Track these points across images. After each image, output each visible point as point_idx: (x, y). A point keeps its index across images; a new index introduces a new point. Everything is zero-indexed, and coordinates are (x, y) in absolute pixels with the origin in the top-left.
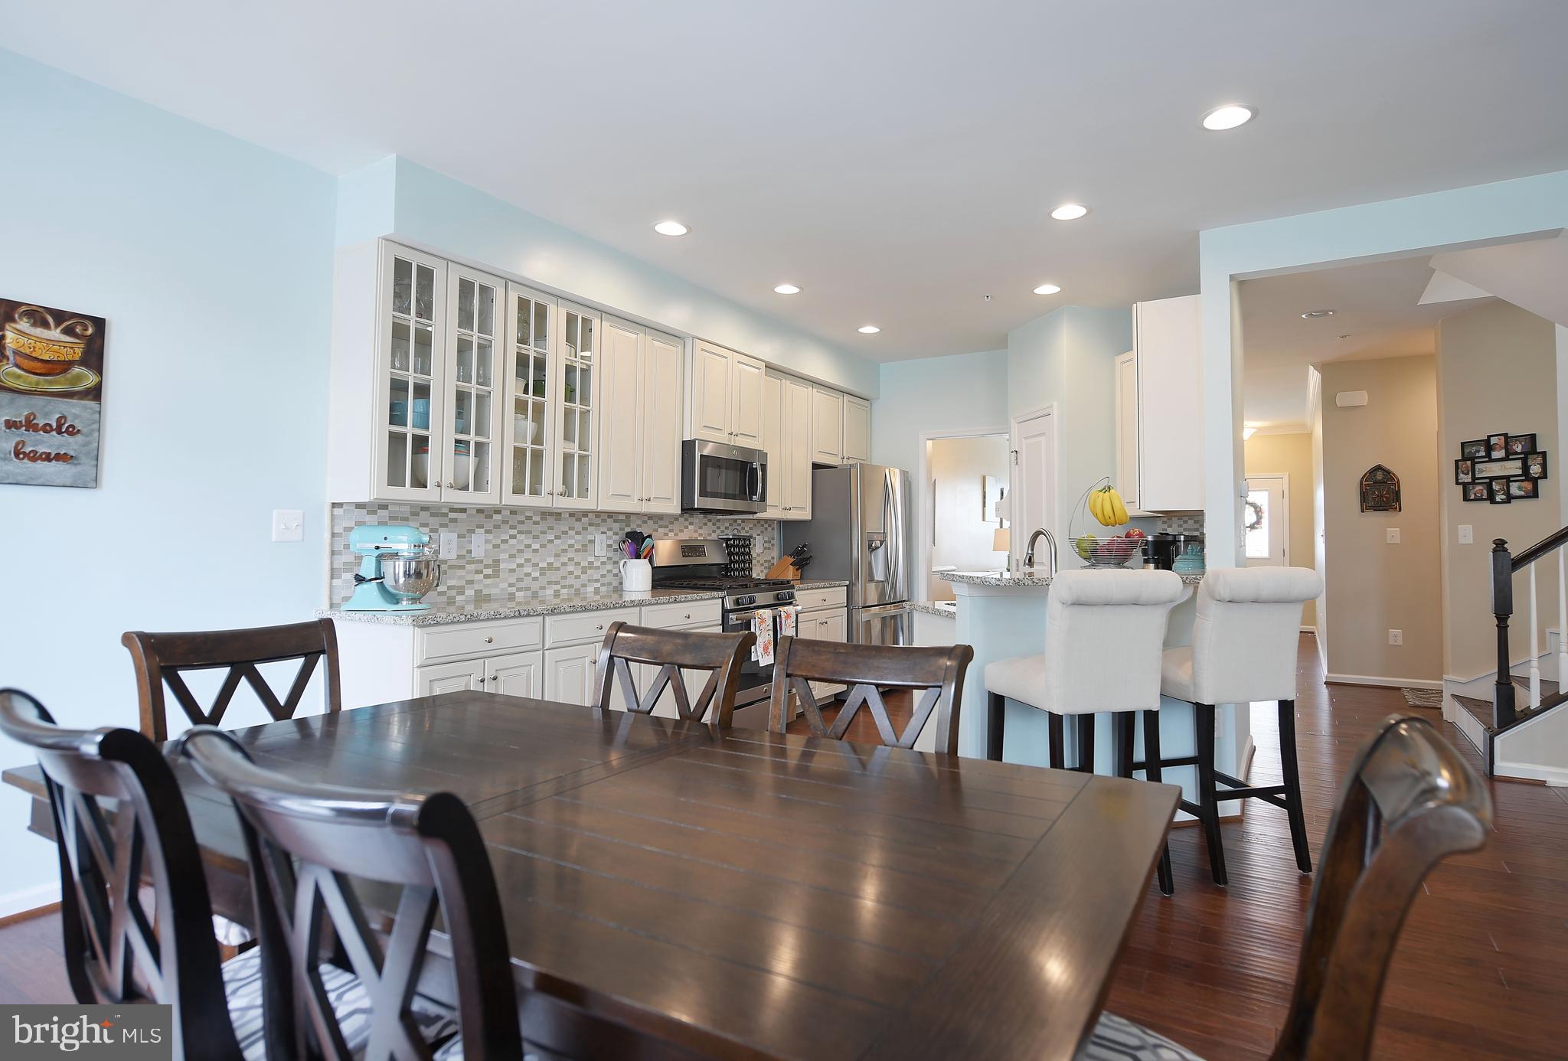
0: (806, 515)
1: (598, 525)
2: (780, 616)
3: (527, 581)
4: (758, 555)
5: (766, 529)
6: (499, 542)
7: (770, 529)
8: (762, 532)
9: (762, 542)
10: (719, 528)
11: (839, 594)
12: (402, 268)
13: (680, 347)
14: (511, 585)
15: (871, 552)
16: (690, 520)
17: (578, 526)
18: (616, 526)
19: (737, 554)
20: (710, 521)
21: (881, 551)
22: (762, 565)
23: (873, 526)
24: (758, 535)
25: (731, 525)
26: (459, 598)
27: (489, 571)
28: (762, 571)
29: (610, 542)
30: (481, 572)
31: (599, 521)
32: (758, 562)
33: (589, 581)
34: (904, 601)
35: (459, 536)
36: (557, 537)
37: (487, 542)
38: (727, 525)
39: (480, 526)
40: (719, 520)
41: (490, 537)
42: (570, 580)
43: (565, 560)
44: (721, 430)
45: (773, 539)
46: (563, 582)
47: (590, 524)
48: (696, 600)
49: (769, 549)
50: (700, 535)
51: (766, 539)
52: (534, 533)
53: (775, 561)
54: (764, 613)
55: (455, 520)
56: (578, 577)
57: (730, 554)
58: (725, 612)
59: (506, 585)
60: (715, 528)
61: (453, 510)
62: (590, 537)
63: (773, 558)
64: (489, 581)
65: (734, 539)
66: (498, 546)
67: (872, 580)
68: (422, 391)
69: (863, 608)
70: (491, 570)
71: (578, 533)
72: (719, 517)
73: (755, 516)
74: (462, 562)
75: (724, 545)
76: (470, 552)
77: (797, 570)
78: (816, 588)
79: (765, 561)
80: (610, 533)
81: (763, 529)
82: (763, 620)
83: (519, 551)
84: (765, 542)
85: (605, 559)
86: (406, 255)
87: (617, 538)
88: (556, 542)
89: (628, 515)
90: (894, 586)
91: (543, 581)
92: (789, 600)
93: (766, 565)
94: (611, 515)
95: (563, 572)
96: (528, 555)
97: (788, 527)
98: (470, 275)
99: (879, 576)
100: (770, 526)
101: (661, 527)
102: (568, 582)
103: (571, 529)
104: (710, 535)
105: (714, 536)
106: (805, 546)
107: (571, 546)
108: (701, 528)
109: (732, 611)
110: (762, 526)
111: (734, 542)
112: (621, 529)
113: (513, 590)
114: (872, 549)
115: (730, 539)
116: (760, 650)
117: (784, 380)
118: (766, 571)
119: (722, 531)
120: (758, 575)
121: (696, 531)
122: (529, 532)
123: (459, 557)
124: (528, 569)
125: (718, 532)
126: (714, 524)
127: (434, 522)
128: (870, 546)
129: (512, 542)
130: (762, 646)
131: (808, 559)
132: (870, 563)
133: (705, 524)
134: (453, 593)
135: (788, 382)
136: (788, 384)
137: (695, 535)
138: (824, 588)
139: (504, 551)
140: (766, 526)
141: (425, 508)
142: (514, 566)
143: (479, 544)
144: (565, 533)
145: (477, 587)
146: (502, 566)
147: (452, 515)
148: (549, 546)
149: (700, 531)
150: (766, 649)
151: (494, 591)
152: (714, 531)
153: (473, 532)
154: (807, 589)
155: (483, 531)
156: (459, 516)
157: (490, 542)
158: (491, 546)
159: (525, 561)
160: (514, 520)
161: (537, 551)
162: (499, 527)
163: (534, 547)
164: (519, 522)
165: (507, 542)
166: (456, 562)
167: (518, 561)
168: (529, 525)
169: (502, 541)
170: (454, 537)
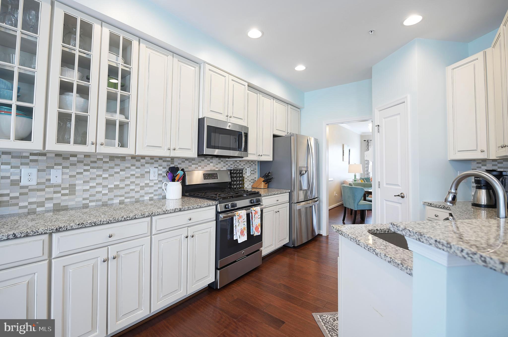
0: (270, 158)
1: (153, 163)
2: (252, 213)
3: (98, 196)
4: (248, 177)
5: (252, 165)
6: (74, 173)
7: (254, 165)
8: (250, 166)
9: (250, 171)
10: (227, 164)
11: (286, 197)
13: (197, 68)
14: (84, 199)
15: (301, 176)
16: (211, 161)
17: (138, 164)
18: (165, 164)
19: (235, 177)
20: (222, 161)
21: (305, 176)
22: (250, 181)
23: (302, 163)
24: (248, 168)
25: (234, 163)
26: (39, 209)
27: (67, 191)
28: (250, 184)
29: (160, 172)
30: (59, 192)
31: (153, 161)
32: (248, 180)
33: (146, 193)
34: (316, 198)
35: (39, 171)
36: (121, 170)
37: (63, 174)
38: (232, 163)
39: (60, 164)
40: (227, 161)
41: (67, 171)
42: (132, 194)
43: (129, 183)
44: (222, 114)
45: (256, 169)
46: (127, 195)
47: (146, 163)
48: (197, 208)
49: (254, 174)
50: (217, 168)
51: (252, 169)
52: (104, 168)
53: (256, 179)
54: (241, 213)
55: (36, 161)
56: (138, 192)
57: (231, 177)
58: (218, 213)
59: (81, 199)
60: (225, 164)
61: (32, 154)
62: (146, 170)
63: (255, 178)
64: (66, 197)
65: (234, 170)
66: (74, 176)
67: (301, 189)
69: (297, 203)
70: (68, 190)
71: (137, 168)
72: (227, 159)
73: (244, 159)
74: (42, 187)
75: (229, 173)
76: (50, 180)
77: (266, 184)
78: (273, 195)
79: (252, 179)
80: (161, 168)
81: (250, 165)
82: (240, 217)
83: (91, 179)
84: (252, 171)
85: (157, 181)
87: (165, 170)
88: (121, 173)
89: (173, 159)
90: (312, 192)
91: (111, 195)
92: (258, 203)
93: (252, 181)
94: (161, 158)
95: (127, 189)
96: (99, 180)
97: (262, 164)
99: (305, 187)
100: (254, 163)
101: (193, 164)
102: (130, 195)
103: (133, 165)
104: (222, 168)
105: (225, 169)
106: (269, 173)
107: (134, 175)
108: (217, 164)
109: (222, 212)
110: (250, 163)
111: (234, 172)
112: (167, 166)
113: (87, 201)
114: (301, 174)
115: (232, 170)
116: (239, 234)
117: (259, 94)
118: (252, 184)
119: (229, 166)
120: (248, 186)
121: (214, 166)
122: (98, 168)
123: (38, 184)
124: (99, 189)
125: (227, 166)
126: (224, 163)
127: (16, 161)
128: (300, 173)
129: (85, 173)
130: (240, 231)
131: (271, 179)
132: (300, 181)
133: (220, 163)
134: (34, 206)
135: (261, 96)
136: (262, 98)
137: (214, 168)
138: (277, 194)
139: (80, 179)
140: (252, 163)
142: (88, 188)
143: (57, 175)
144: (129, 168)
145: (55, 201)
146: (77, 188)
147: (32, 157)
148: (115, 175)
149: (216, 166)
150: (242, 233)
151: (71, 204)
152: (224, 166)
153: (53, 168)
154: (269, 196)
155: (60, 167)
156: (40, 158)
157: (67, 174)
158: (68, 176)
159: (97, 184)
160: (88, 160)
161: (106, 178)
162: (75, 165)
163: (104, 176)
164: (92, 162)
165: (81, 173)
166: (36, 187)
167: (91, 184)
168: (100, 163)
169: (78, 173)
170: (34, 171)
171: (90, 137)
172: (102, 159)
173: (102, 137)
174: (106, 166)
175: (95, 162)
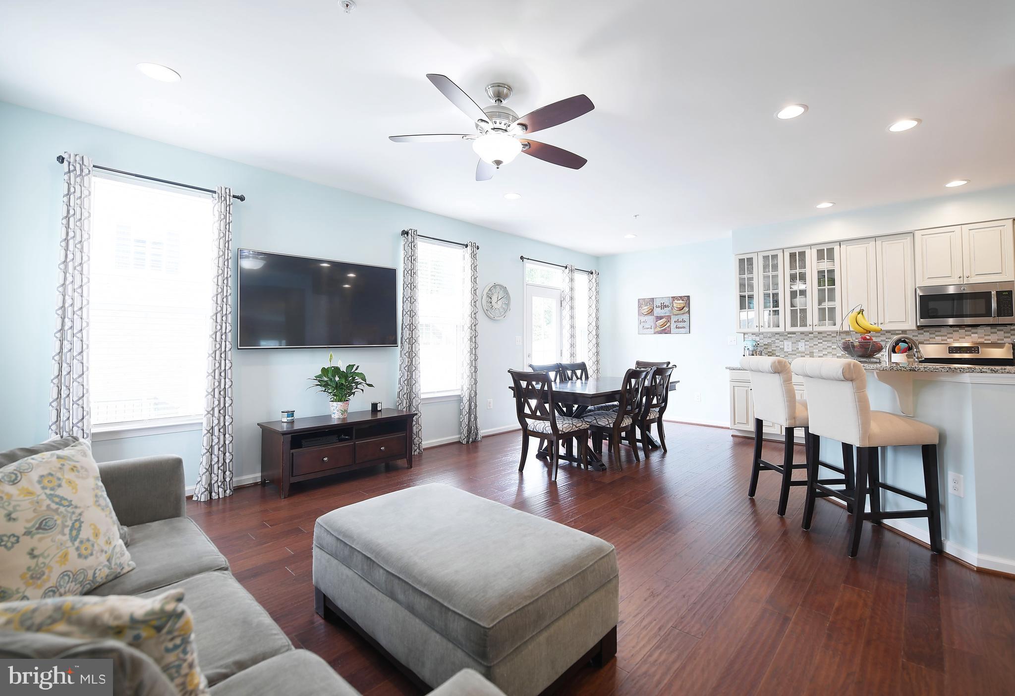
12: (741, 261)
13: (909, 237)
35: (793, 343)
39: (802, 339)
41: (808, 343)
44: (950, 277)
50: (988, 340)
55: (791, 337)
68: (751, 297)
74: (794, 353)
76: (798, 349)
86: (742, 257)
96: (830, 350)
98: (766, 254)
122: (828, 341)
127: (781, 338)
129: (819, 345)
139: (816, 349)
141: (776, 334)
142: (821, 355)
143: (802, 346)
146: (814, 355)
147: (789, 335)
153: (800, 341)
155: (804, 341)
156: (793, 335)
157: (808, 345)
158: (808, 347)
159: (828, 352)
160: (820, 336)
161: (835, 349)
162: (812, 339)
163: (833, 347)
164: (823, 337)
165: (817, 345)
166: (791, 352)
167: (824, 353)
168: (829, 338)
169: (814, 345)
170: (790, 343)
171: (809, 322)
172: (831, 335)
173: (816, 321)
174: (834, 340)
175: (826, 337)
